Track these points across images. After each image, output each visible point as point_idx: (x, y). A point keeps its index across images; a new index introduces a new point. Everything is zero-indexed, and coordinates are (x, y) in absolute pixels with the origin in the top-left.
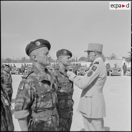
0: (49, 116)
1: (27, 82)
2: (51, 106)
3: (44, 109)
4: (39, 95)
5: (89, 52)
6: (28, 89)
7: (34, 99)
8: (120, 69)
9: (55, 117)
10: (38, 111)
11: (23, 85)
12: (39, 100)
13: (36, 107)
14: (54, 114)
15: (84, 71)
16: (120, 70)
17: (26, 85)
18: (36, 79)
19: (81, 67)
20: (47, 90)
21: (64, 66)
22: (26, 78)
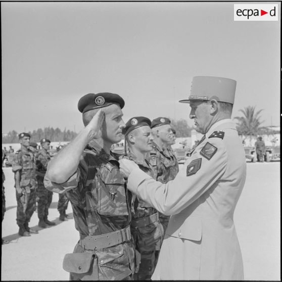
5: (194, 103)
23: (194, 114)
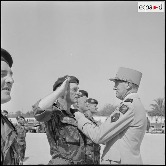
0: (90, 151)
5: (118, 81)
14: (93, 150)
23: (117, 87)
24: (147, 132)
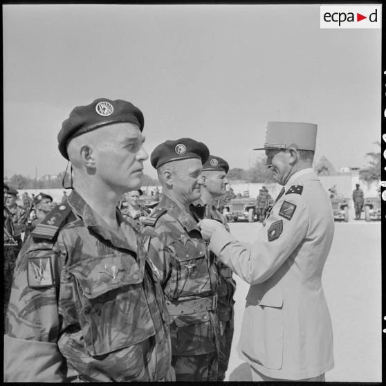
0: (204, 313)
1: (156, 233)
2: (207, 289)
3: (193, 295)
4: (181, 264)
5: (271, 151)
6: (160, 250)
7: (171, 272)
8: (345, 201)
9: (215, 315)
10: (180, 299)
11: (148, 241)
12: (183, 275)
13: (176, 289)
14: (214, 308)
15: (244, 209)
16: (347, 205)
17: (155, 241)
18: (174, 227)
19: (235, 197)
20: (197, 253)
21: (211, 195)
22: (154, 226)
23: (271, 163)
24: (357, 219)
